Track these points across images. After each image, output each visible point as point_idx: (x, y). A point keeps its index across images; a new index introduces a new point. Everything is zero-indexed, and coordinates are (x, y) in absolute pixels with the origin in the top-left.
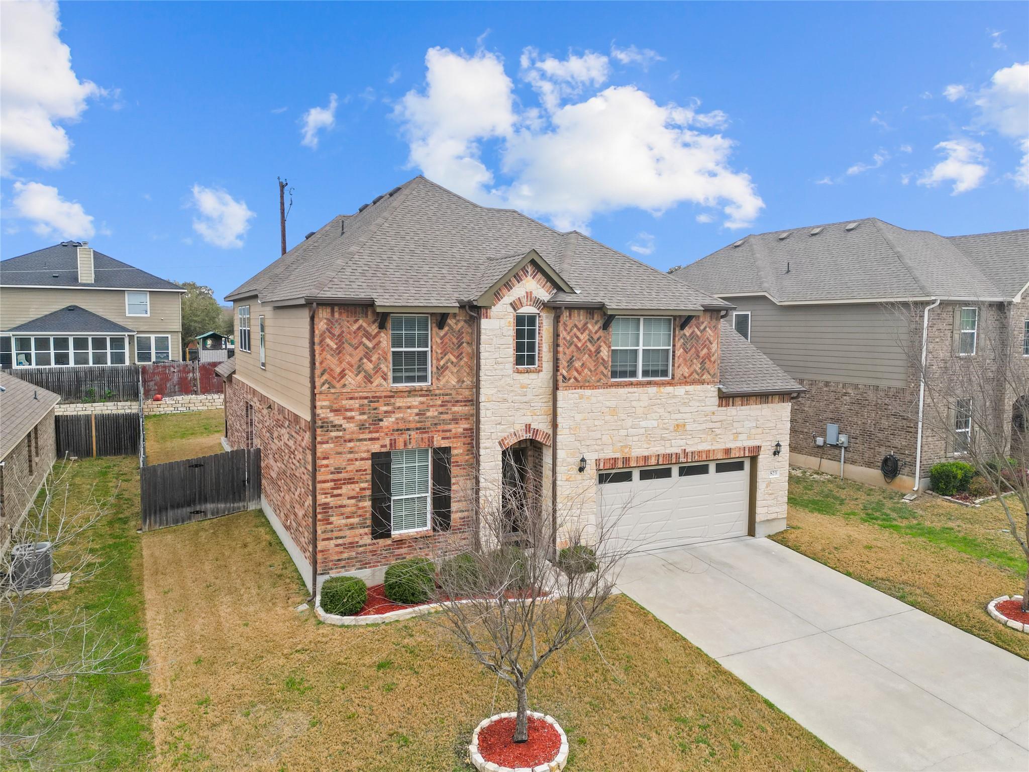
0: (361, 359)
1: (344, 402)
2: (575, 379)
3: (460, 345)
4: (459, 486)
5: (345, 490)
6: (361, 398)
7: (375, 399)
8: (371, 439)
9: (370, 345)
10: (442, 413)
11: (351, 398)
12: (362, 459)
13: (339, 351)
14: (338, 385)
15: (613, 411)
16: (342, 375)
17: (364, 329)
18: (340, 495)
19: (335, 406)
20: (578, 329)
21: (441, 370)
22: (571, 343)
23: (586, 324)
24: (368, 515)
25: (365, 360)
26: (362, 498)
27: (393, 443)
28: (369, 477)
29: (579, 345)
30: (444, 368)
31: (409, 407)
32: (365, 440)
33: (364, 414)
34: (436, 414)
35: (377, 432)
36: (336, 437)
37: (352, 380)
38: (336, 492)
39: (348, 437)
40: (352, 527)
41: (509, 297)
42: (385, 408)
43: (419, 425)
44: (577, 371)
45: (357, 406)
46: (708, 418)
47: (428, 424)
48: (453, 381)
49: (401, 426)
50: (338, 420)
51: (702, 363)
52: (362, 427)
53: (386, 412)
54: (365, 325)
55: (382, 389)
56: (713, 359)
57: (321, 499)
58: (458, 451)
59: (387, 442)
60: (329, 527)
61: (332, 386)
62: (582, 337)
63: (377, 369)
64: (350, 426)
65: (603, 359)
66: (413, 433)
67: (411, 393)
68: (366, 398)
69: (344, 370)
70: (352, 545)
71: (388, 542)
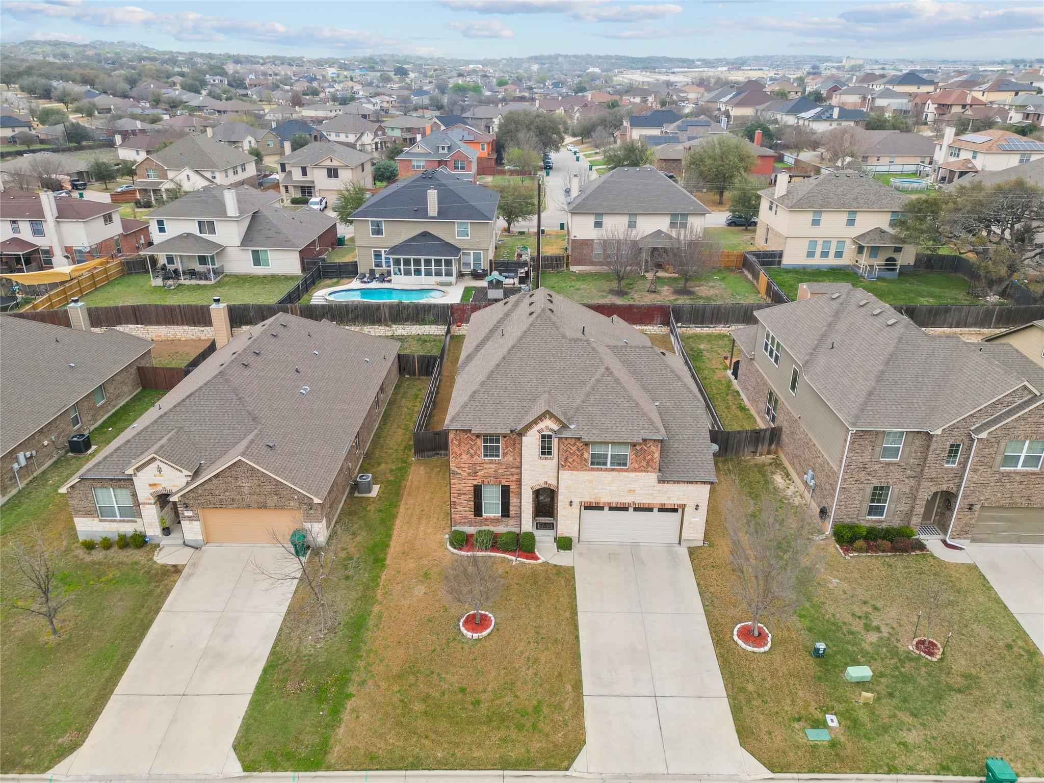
0: (469, 449)
1: (461, 465)
2: (570, 467)
3: (514, 444)
4: (513, 500)
5: (462, 497)
6: (469, 464)
7: (475, 464)
8: (473, 479)
9: (473, 444)
10: (506, 471)
11: (464, 464)
12: (469, 486)
13: (459, 445)
14: (459, 458)
15: (591, 482)
16: (461, 454)
17: (470, 438)
18: (461, 499)
19: (458, 466)
20: (571, 445)
21: (505, 454)
22: (567, 451)
23: (575, 443)
24: (473, 507)
25: (471, 449)
26: (470, 501)
27: (483, 481)
28: (473, 493)
30: (507, 453)
31: (490, 468)
32: (471, 479)
33: (470, 469)
34: (503, 471)
35: (476, 477)
36: (459, 478)
37: (465, 457)
38: (459, 497)
39: (464, 478)
40: (465, 511)
41: (536, 428)
42: (479, 468)
43: (495, 476)
44: (570, 463)
45: (467, 466)
46: (650, 488)
47: (499, 475)
48: (511, 459)
49: (487, 475)
50: (459, 471)
51: (648, 462)
52: (469, 474)
54: (470, 436)
55: (478, 461)
56: (655, 461)
57: (453, 499)
58: (513, 487)
59: (480, 481)
60: (456, 510)
61: (456, 458)
62: (573, 448)
63: (476, 453)
64: (465, 474)
65: (585, 459)
66: (492, 478)
67: (491, 462)
68: (471, 464)
70: (465, 518)
71: (481, 518)
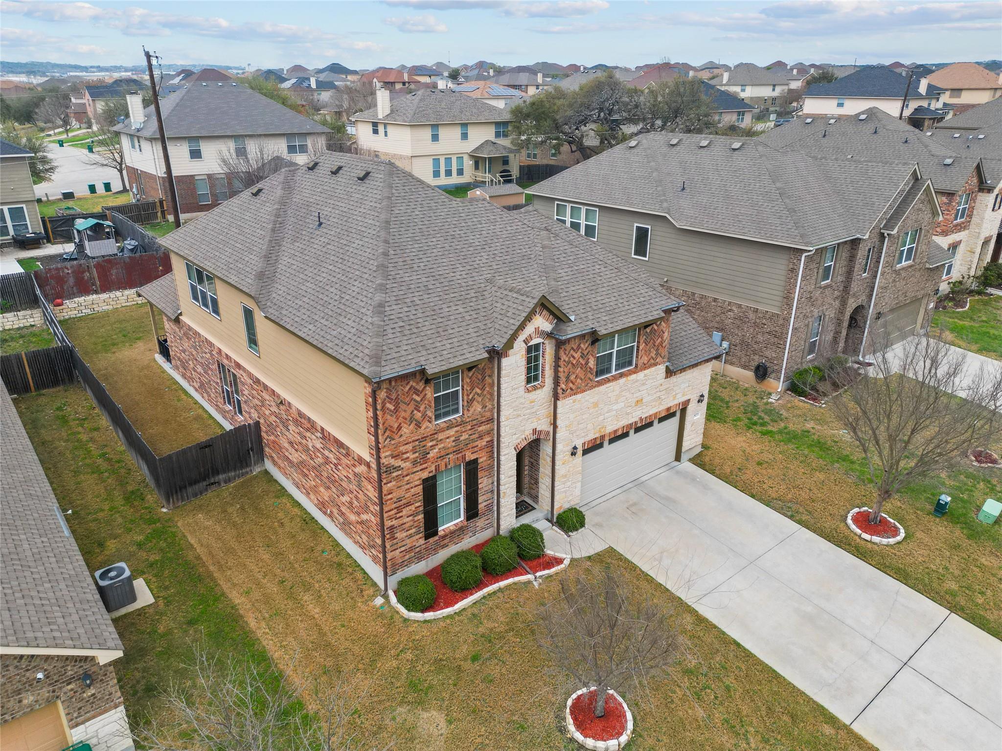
0: (413, 411)
1: (401, 448)
2: (571, 389)
3: (483, 379)
4: (484, 483)
5: (405, 512)
6: (413, 441)
7: (424, 438)
8: (421, 470)
9: (418, 399)
10: (471, 435)
11: (406, 444)
12: (415, 486)
13: (396, 410)
14: (396, 437)
15: (596, 405)
16: (399, 428)
17: (414, 388)
18: (402, 517)
19: (395, 453)
20: (574, 350)
21: (470, 402)
22: (569, 362)
23: (579, 345)
24: (422, 525)
25: (415, 412)
26: (417, 514)
27: (437, 468)
28: (421, 498)
29: (574, 362)
30: (473, 400)
31: (448, 438)
32: (418, 471)
33: (416, 452)
34: (467, 436)
35: (426, 463)
36: (397, 476)
37: (406, 430)
38: (398, 515)
39: (405, 473)
40: (411, 536)
41: (522, 337)
42: (431, 444)
43: (455, 449)
44: (572, 382)
45: (411, 448)
46: (658, 390)
47: (461, 446)
48: (479, 408)
49: (443, 453)
50: (397, 463)
51: (657, 350)
52: (415, 463)
53: (431, 446)
54: (414, 384)
55: (428, 430)
56: (664, 345)
57: (388, 524)
58: (483, 460)
59: (433, 468)
60: (395, 541)
61: (392, 439)
62: (576, 355)
63: (424, 416)
64: (407, 465)
65: (590, 368)
66: (450, 456)
67: (447, 427)
68: (417, 440)
69: (400, 424)
70: (411, 549)
71: (436, 538)
